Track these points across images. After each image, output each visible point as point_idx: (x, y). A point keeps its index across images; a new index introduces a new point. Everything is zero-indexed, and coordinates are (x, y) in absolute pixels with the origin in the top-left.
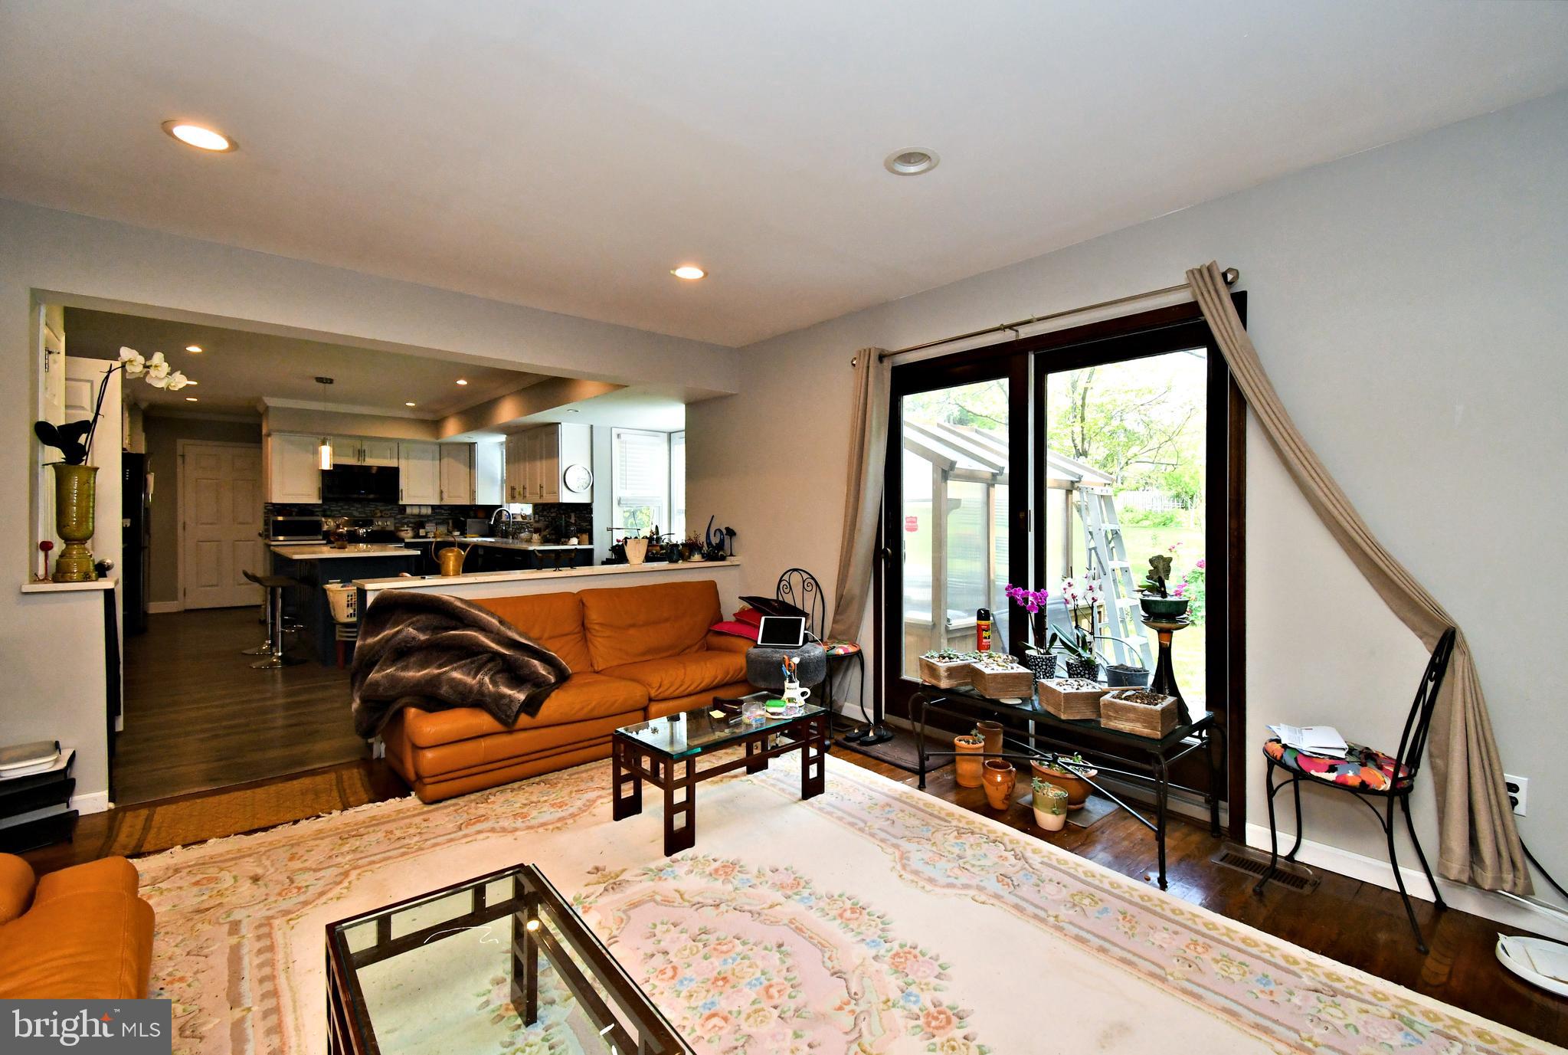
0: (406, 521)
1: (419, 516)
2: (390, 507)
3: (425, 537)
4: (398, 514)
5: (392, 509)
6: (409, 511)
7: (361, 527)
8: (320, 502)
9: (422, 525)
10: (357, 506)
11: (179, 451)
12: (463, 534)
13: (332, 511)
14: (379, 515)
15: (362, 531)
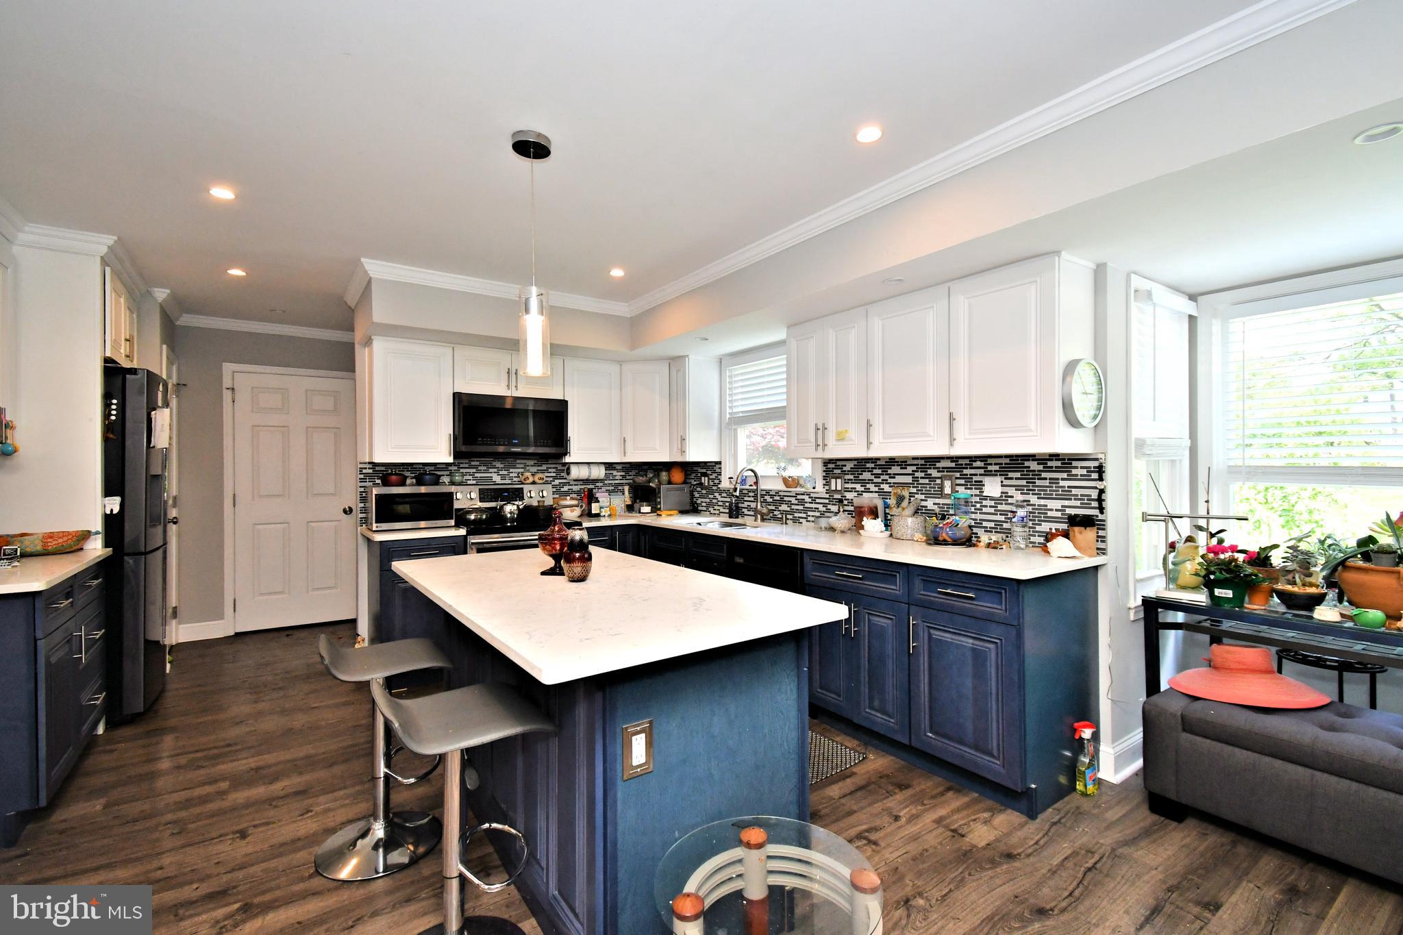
0: (566, 488)
1: (587, 481)
2: (544, 467)
3: (598, 515)
4: (555, 478)
5: (547, 470)
6: (576, 472)
7: (509, 500)
8: (451, 460)
9: (591, 498)
10: (499, 465)
11: (227, 382)
12: (655, 510)
13: (463, 474)
14: (531, 479)
15: (510, 509)
